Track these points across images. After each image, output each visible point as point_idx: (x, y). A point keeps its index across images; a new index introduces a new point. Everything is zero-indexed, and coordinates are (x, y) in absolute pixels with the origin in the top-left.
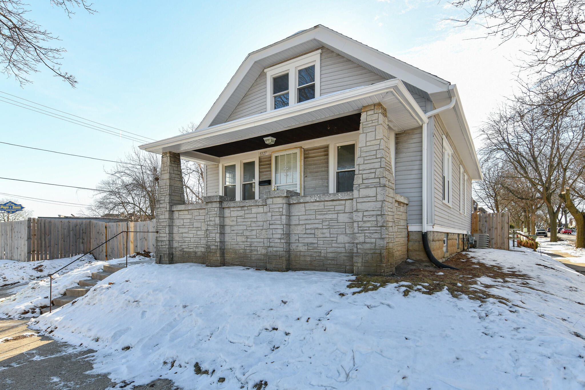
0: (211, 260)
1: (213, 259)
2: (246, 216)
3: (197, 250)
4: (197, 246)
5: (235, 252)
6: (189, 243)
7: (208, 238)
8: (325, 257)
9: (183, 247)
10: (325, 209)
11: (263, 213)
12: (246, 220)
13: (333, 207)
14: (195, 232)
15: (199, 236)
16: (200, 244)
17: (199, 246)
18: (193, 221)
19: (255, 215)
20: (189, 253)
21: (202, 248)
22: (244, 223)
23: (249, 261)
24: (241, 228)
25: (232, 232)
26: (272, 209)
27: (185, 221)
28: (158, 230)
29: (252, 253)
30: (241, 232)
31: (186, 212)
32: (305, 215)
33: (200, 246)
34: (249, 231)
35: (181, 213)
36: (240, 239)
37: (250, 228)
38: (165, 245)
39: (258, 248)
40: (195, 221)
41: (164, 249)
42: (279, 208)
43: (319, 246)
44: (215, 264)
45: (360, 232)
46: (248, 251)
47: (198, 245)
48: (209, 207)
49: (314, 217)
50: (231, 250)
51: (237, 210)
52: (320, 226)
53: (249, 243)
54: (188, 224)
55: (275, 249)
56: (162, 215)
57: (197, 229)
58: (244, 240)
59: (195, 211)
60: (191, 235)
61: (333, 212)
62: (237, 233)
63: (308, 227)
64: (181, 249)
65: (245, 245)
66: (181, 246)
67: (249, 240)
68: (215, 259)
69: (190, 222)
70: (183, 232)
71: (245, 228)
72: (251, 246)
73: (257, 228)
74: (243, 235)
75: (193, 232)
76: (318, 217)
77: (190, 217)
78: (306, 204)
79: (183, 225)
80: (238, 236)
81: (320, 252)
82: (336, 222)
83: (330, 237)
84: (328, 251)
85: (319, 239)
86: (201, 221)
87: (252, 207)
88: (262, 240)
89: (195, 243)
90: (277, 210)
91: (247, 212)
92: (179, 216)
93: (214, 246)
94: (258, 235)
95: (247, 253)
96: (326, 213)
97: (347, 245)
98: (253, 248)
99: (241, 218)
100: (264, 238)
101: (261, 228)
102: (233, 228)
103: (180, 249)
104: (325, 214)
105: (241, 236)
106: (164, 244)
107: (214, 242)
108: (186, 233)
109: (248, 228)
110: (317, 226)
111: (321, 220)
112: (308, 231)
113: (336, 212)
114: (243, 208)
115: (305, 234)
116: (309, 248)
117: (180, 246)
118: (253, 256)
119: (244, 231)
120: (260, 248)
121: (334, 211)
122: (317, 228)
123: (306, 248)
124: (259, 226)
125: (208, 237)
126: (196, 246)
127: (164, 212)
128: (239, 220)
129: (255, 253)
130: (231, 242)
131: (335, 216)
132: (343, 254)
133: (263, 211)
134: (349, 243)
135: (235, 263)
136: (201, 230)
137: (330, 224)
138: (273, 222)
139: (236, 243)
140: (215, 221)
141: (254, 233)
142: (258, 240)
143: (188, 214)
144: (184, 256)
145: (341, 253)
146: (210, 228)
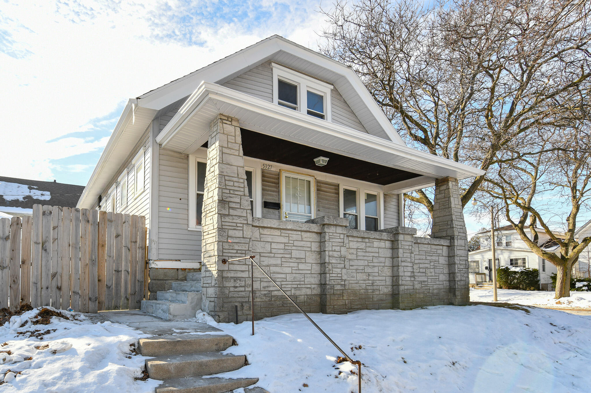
0: (335, 305)
1: (338, 304)
2: (368, 249)
3: (298, 293)
4: (299, 286)
5: (354, 293)
6: (283, 283)
7: (331, 275)
8: (432, 293)
9: (271, 289)
10: (431, 251)
11: (384, 248)
12: (367, 254)
13: (436, 250)
14: (296, 264)
15: (301, 272)
16: (305, 284)
17: (301, 286)
18: (290, 248)
19: (377, 250)
20: (282, 298)
21: (308, 290)
22: (365, 258)
23: (371, 303)
24: (362, 263)
25: (351, 268)
26: (404, 246)
27: (274, 246)
28: (227, 258)
29: (374, 293)
30: (361, 268)
31: (278, 233)
32: (419, 255)
33: (304, 286)
34: (371, 267)
35: (266, 231)
36: (361, 276)
37: (372, 264)
38: (244, 286)
39: (380, 287)
40: (294, 248)
41: (243, 293)
42: (409, 246)
43: (428, 283)
44: (342, 310)
45: (459, 272)
46: (370, 290)
47: (300, 284)
48: (331, 231)
49: (424, 257)
50: (349, 291)
51: (357, 241)
52: (428, 266)
53: (371, 282)
54: (282, 251)
55: (406, 287)
56: (235, 229)
57: (299, 261)
58: (365, 277)
59: (295, 232)
60: (288, 270)
61: (436, 255)
62: (356, 270)
63: (421, 266)
64: (266, 292)
65: (367, 284)
66: (268, 287)
67: (371, 278)
68: (341, 303)
69: (285, 249)
70: (270, 263)
71: (366, 263)
72: (373, 285)
73: (379, 264)
74: (364, 272)
75: (292, 265)
76: (428, 258)
77: (285, 240)
78: (419, 245)
79: (271, 253)
80: (358, 272)
81: (430, 289)
82: (438, 263)
83: (435, 276)
84: (434, 288)
85: (429, 277)
86: (305, 249)
87: (374, 240)
88: (384, 278)
89: (294, 283)
90: (407, 247)
91: (368, 244)
92: (261, 236)
93: (339, 286)
94: (380, 272)
95: (369, 294)
96: (432, 254)
97: (444, 282)
98: (375, 287)
99: (361, 251)
100: (386, 276)
101: (383, 264)
102: (352, 263)
103: (263, 293)
104: (432, 256)
105: (361, 272)
106: (243, 284)
107: (340, 281)
108: (276, 265)
109: (370, 264)
110: (427, 265)
111: (429, 261)
112: (421, 270)
113: (438, 255)
114: (364, 240)
115: (419, 272)
116: (422, 286)
117: (264, 287)
118: (375, 296)
119: (366, 267)
120: (382, 286)
121: (437, 253)
122: (427, 268)
123: (420, 285)
124: (381, 263)
125: (330, 273)
126: (296, 286)
127: (241, 225)
128: (359, 254)
129: (377, 293)
130: (349, 280)
131: (437, 258)
132: (442, 290)
133: (384, 246)
134: (445, 281)
135: (354, 307)
136: (305, 263)
137: (435, 265)
138: (404, 259)
139: (355, 282)
140: (340, 252)
141: (376, 270)
142: (380, 278)
143: (281, 236)
144: (272, 304)
145: (441, 289)
146: (334, 261)
